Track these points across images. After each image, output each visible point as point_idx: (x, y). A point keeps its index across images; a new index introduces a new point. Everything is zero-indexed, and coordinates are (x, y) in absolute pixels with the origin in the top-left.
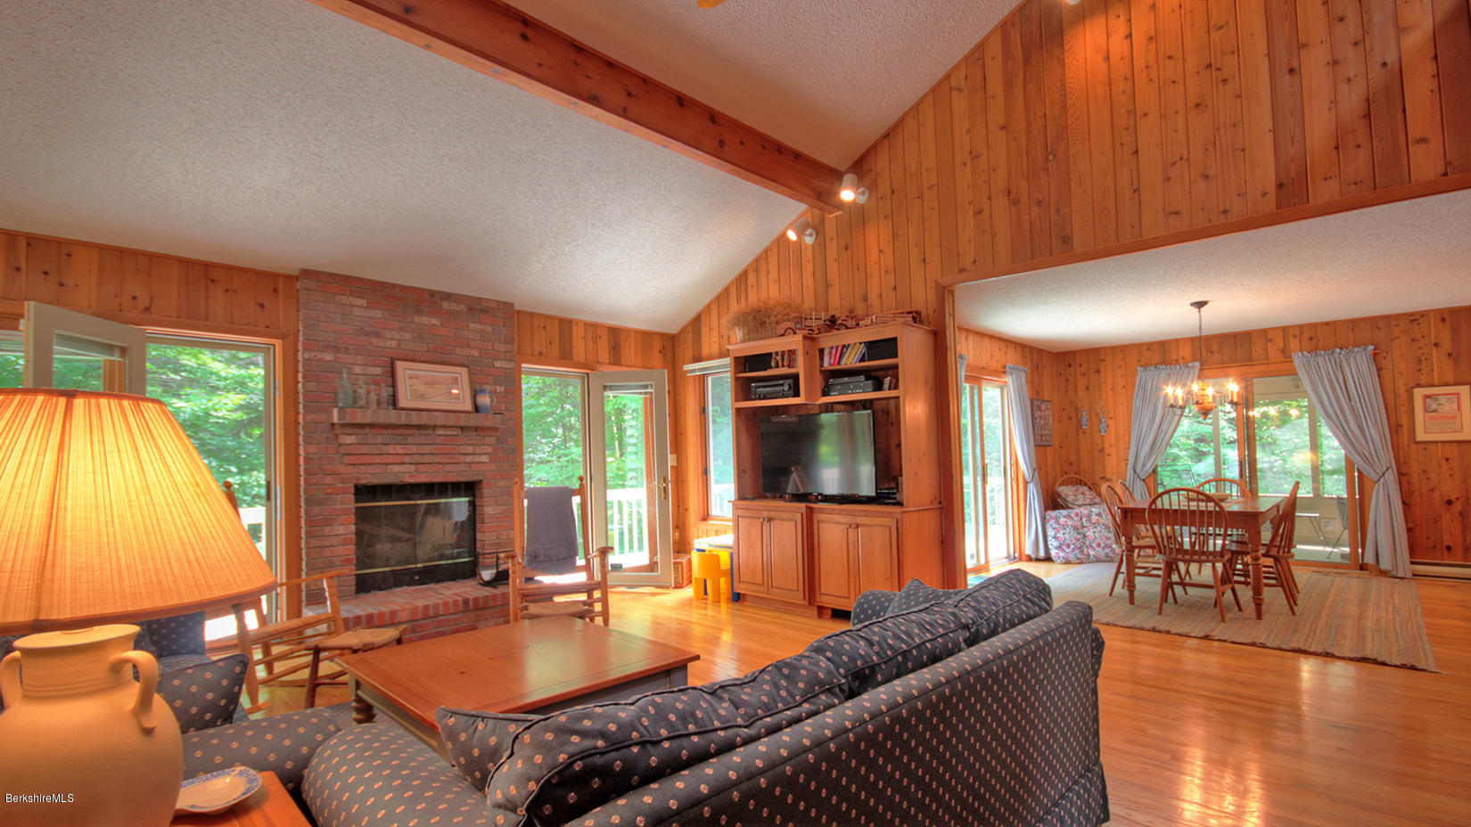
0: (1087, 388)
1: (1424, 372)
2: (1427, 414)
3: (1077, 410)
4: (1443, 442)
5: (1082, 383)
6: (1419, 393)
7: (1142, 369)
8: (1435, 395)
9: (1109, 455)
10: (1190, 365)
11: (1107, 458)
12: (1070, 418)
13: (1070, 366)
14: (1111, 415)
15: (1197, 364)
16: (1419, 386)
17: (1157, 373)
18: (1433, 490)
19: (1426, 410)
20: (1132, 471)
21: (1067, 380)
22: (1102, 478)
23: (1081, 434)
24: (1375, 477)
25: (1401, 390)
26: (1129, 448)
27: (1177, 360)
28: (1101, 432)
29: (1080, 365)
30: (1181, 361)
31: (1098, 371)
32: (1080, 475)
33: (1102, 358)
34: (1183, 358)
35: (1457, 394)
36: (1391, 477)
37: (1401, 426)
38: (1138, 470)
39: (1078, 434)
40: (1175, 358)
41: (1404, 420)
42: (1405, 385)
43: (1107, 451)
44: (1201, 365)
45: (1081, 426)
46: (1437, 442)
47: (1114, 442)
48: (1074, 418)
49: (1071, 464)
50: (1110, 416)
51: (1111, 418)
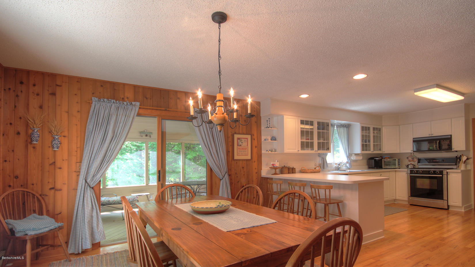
0: (41, 107)
1: (237, 127)
2: (239, 147)
3: (27, 125)
4: (242, 160)
5: (34, 102)
6: (236, 136)
7: (97, 99)
8: (241, 138)
9: (60, 168)
10: (133, 103)
11: (58, 171)
12: (18, 133)
13: (22, 83)
14: (66, 133)
15: (138, 104)
16: (236, 133)
17: (109, 105)
18: (238, 182)
19: (238, 145)
20: (84, 181)
21: (17, 96)
22: (51, 189)
23: (30, 149)
24: (221, 177)
25: (230, 134)
26: (81, 162)
27: (123, 99)
28: (53, 147)
29: (34, 85)
30: (126, 99)
31: (54, 94)
32: (27, 188)
33: (58, 83)
34: (127, 98)
35: (247, 138)
36: (227, 176)
37: (229, 152)
38: (88, 181)
39: (27, 147)
40: (122, 97)
41: (231, 150)
42: (231, 132)
43: (58, 164)
44: (140, 105)
45: (32, 141)
46: (240, 160)
47: (66, 157)
48: (23, 133)
49: (17, 177)
50: (63, 134)
51: (64, 136)
